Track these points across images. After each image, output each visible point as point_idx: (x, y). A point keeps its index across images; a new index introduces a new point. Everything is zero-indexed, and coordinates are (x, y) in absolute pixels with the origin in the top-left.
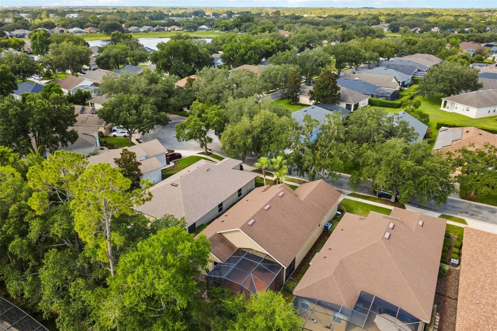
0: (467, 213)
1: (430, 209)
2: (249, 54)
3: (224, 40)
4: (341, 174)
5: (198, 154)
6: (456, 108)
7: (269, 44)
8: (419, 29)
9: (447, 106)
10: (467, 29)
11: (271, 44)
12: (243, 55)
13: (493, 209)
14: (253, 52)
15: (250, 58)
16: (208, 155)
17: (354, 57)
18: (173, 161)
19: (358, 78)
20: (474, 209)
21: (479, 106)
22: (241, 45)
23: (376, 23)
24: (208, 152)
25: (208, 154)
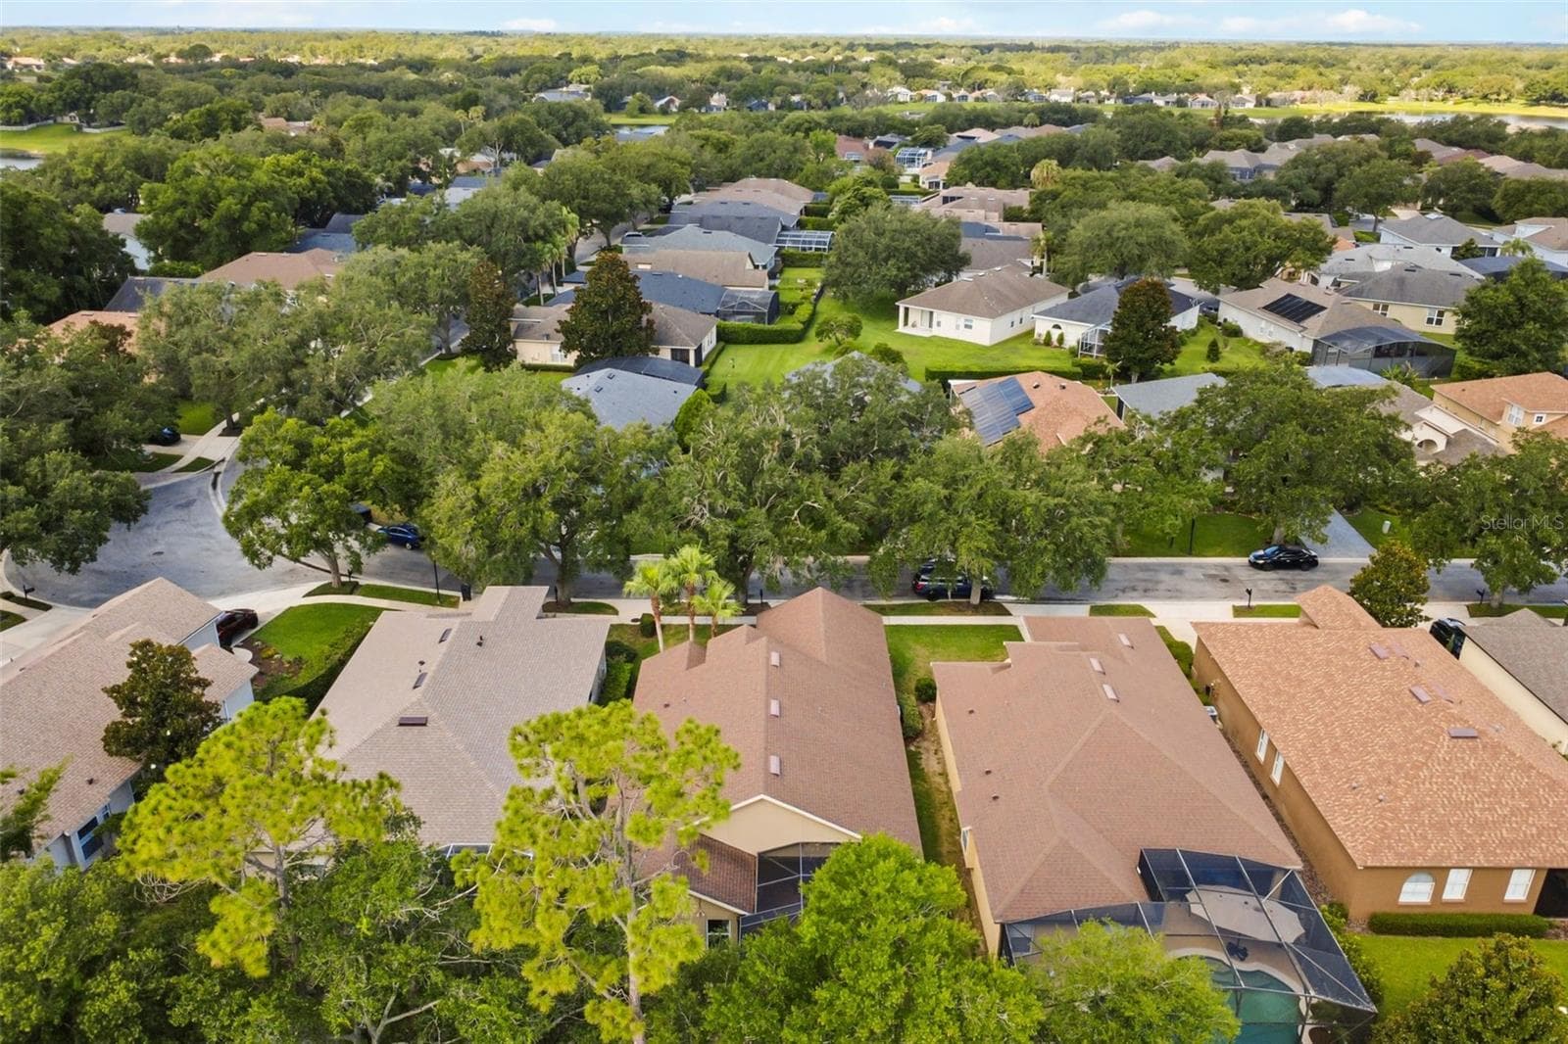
0: (1134, 589)
1: (1059, 601)
2: (255, 212)
3: (99, 167)
4: (849, 558)
5: (310, 594)
6: (939, 324)
7: (301, 175)
8: (677, 102)
9: (910, 323)
10: (796, 98)
11: (307, 172)
12: (232, 222)
13: (1173, 565)
14: (269, 205)
15: (264, 227)
16: (351, 593)
17: (611, 202)
18: (238, 642)
19: (648, 267)
20: (1140, 575)
21: (992, 314)
22: (218, 184)
23: (550, 84)
24: (344, 584)
25: (348, 589)
